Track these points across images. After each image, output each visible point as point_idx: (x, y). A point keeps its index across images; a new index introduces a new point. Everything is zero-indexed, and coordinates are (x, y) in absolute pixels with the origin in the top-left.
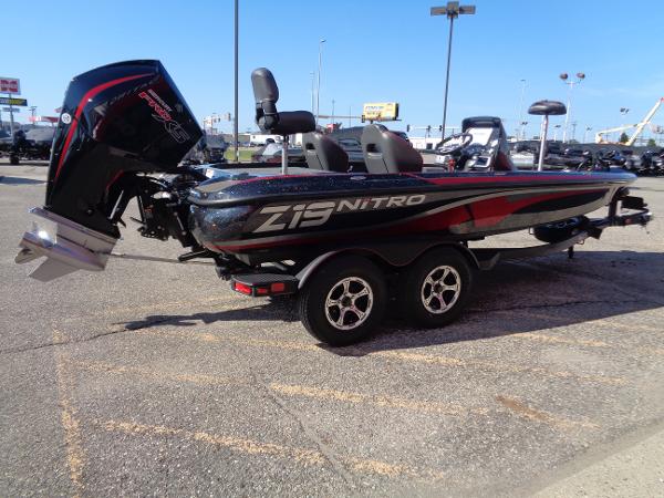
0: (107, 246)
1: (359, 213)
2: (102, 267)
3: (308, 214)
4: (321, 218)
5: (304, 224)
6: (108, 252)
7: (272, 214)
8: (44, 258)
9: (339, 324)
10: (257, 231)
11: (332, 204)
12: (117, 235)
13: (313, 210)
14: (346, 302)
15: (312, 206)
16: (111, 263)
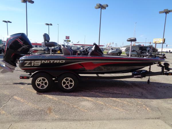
0: (14, 68)
1: (47, 64)
2: (13, 72)
3: (35, 63)
4: (38, 64)
5: (35, 65)
6: (14, 69)
7: (27, 63)
8: (3, 69)
9: (40, 88)
10: (25, 66)
11: (40, 61)
12: (16, 66)
13: (36, 62)
14: (42, 83)
15: (35, 61)
16: (14, 71)
